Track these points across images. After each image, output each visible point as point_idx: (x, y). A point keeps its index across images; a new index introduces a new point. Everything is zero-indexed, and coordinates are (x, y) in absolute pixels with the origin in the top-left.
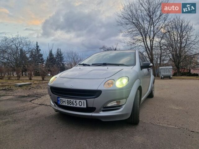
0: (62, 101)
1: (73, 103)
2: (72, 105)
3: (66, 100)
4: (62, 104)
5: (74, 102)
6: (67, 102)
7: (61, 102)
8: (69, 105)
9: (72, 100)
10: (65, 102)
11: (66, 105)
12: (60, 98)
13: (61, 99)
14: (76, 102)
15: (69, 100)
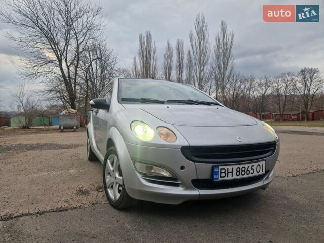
0: (225, 172)
1: (247, 170)
2: (246, 176)
3: (235, 167)
4: (226, 178)
5: (249, 169)
6: (237, 171)
7: (223, 175)
8: (241, 176)
9: (246, 166)
10: (232, 172)
11: (235, 177)
12: (220, 167)
13: (221, 169)
14: (253, 167)
15: (241, 166)
